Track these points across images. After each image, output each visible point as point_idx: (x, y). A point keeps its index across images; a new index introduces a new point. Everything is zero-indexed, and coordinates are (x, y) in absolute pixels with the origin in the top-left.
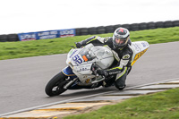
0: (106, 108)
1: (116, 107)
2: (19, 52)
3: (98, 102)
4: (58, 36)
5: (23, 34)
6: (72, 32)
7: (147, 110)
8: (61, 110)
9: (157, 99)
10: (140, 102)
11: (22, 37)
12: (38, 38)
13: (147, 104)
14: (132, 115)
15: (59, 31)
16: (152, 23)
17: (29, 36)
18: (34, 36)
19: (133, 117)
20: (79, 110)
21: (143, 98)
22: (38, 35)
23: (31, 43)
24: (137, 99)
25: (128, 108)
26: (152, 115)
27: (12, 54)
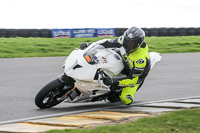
0: (144, 120)
1: (155, 120)
2: (51, 50)
4: (96, 35)
5: (56, 30)
6: (112, 32)
7: (189, 126)
8: (94, 118)
10: (182, 116)
11: (55, 34)
12: (73, 36)
13: (190, 120)
14: (172, 130)
15: (96, 30)
17: (64, 33)
18: (68, 33)
20: (113, 121)
22: (73, 33)
23: (65, 41)
24: (178, 113)
25: (169, 122)
27: (43, 51)
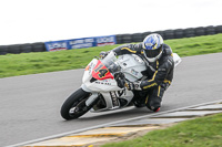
0: (154, 133)
1: (166, 132)
2: (46, 65)
3: (144, 126)
4: (95, 44)
5: (51, 43)
6: (112, 39)
7: (205, 136)
8: (99, 136)
9: (218, 122)
10: (196, 125)
11: (49, 47)
12: (69, 47)
13: (205, 129)
14: (186, 142)
15: (95, 39)
16: (211, 27)
17: (59, 45)
18: (64, 45)
19: (188, 145)
20: (120, 137)
21: (200, 120)
22: (69, 44)
23: (62, 54)
24: (192, 122)
25: (182, 133)
26: (211, 141)
27: (38, 67)
